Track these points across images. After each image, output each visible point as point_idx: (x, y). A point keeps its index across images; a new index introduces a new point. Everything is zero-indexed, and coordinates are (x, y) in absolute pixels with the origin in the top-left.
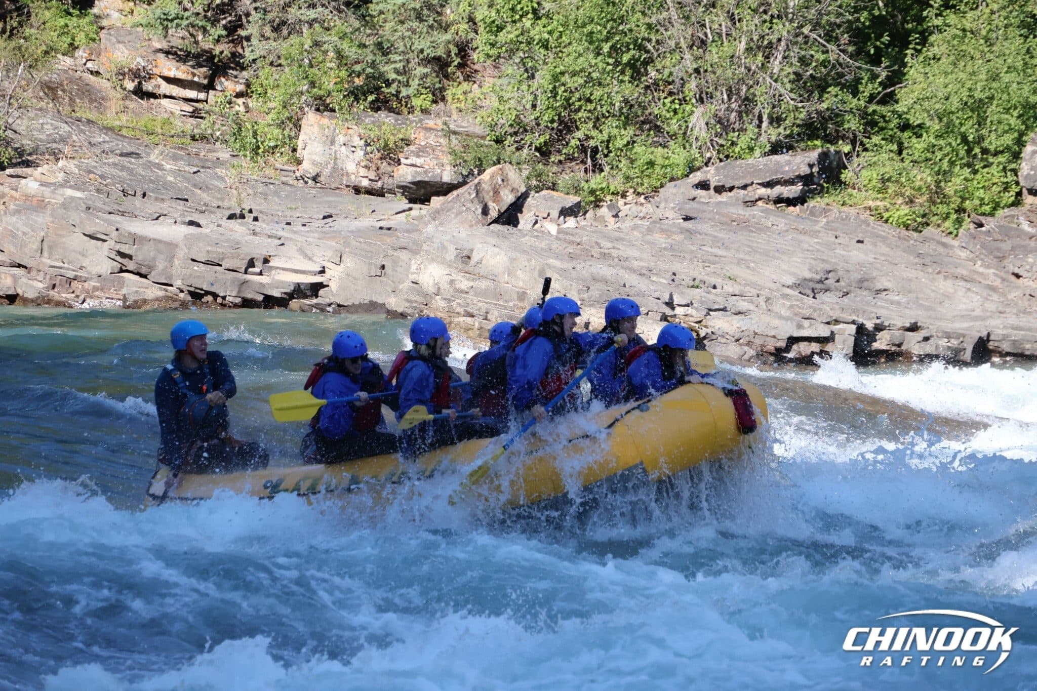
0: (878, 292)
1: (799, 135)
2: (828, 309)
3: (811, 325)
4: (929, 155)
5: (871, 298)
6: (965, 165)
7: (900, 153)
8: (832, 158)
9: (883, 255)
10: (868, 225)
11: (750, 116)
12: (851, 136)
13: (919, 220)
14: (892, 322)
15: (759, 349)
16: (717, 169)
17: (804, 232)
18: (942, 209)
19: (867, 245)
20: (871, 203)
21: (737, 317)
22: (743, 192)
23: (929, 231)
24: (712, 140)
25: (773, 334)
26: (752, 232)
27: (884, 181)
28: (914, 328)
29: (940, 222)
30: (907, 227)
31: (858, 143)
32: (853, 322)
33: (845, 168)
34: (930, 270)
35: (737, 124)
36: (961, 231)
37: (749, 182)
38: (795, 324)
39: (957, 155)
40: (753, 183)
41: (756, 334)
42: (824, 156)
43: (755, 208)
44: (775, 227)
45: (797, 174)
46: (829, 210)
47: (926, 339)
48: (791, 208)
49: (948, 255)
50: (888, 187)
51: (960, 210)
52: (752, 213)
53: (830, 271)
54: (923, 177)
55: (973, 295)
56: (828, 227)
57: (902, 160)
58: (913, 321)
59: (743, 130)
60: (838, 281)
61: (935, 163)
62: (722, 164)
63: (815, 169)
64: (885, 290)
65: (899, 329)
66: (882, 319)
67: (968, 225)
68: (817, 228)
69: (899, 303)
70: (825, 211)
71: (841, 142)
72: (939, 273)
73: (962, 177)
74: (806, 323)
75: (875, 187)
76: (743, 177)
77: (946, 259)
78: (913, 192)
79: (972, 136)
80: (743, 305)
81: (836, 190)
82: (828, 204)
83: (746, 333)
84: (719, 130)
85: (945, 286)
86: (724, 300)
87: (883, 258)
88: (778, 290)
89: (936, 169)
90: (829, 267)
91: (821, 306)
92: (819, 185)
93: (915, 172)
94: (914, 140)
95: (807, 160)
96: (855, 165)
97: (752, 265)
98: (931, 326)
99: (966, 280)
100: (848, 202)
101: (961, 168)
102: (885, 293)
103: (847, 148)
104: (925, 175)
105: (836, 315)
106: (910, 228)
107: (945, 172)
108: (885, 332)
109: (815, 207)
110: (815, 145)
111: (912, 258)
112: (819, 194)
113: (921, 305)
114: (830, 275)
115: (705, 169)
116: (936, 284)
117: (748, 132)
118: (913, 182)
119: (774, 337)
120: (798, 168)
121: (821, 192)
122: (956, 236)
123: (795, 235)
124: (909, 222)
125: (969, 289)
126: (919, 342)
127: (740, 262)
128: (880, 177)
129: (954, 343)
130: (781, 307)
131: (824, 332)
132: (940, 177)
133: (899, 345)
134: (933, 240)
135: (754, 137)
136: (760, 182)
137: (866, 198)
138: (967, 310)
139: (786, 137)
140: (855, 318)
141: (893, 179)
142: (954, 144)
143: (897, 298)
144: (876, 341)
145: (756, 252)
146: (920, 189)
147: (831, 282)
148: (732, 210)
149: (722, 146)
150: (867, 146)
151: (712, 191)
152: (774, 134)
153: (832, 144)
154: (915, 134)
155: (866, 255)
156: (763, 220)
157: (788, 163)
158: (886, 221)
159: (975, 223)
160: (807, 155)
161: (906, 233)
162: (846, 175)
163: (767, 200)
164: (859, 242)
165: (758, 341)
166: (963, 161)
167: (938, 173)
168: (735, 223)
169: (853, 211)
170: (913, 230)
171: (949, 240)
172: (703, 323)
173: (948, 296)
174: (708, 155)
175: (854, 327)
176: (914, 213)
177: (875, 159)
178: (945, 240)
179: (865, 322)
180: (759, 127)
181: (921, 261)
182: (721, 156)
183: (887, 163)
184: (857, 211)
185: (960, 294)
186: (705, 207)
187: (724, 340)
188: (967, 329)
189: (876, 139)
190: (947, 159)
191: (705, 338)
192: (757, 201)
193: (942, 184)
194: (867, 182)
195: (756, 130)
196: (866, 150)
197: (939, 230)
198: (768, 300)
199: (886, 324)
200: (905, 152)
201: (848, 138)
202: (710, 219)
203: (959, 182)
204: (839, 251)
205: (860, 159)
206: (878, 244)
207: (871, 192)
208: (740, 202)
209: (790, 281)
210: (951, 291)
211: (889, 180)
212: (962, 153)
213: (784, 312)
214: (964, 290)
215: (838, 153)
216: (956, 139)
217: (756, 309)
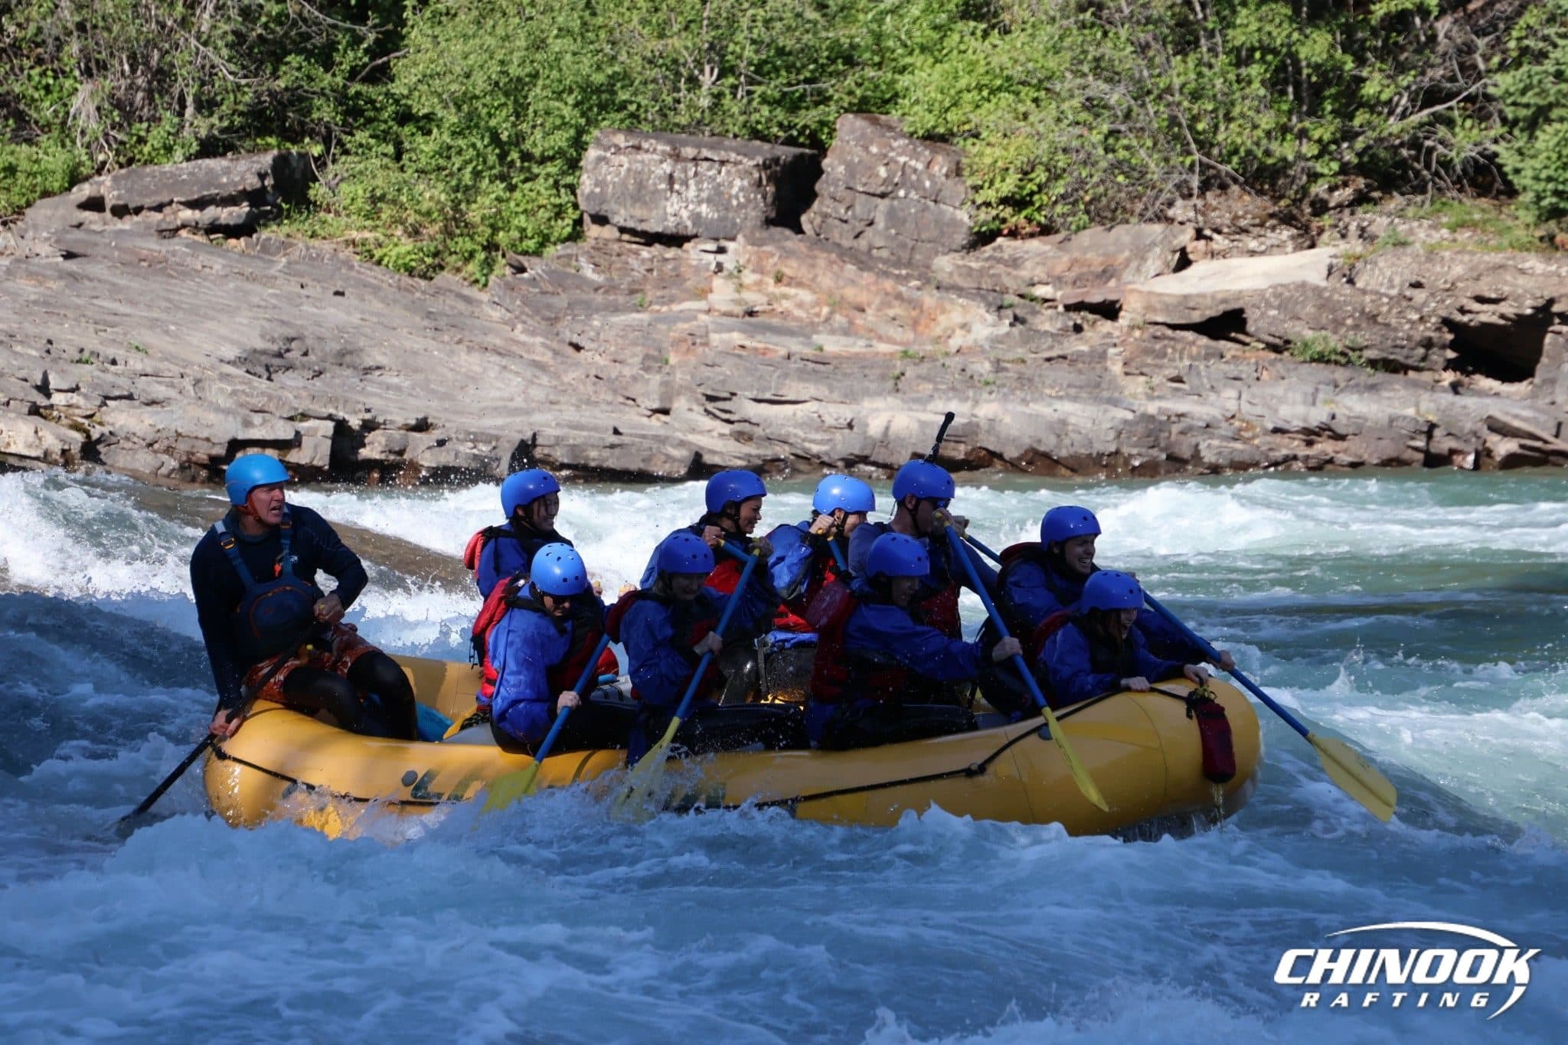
0: (368, 370)
1: (242, 128)
2: (291, 397)
3: (265, 421)
4: (442, 162)
5: (356, 380)
6: (496, 177)
7: (398, 157)
8: (294, 164)
9: (373, 314)
10: (351, 268)
11: (167, 98)
12: (323, 130)
13: (429, 260)
14: (389, 418)
15: (184, 458)
16: (115, 179)
17: (252, 278)
18: (465, 244)
19: (350, 299)
20: (355, 235)
21: (149, 409)
22: (158, 216)
23: (444, 278)
24: (106, 135)
25: (205, 434)
26: (172, 277)
27: (374, 200)
28: (422, 426)
29: (460, 264)
30: (410, 272)
31: (334, 142)
32: (330, 417)
33: (315, 179)
34: (446, 338)
35: (146, 110)
36: (492, 278)
37: (166, 199)
38: (239, 419)
39: (485, 162)
40: (171, 202)
41: (179, 435)
42: (282, 163)
43: (176, 240)
44: (207, 270)
45: (241, 188)
46: (291, 245)
47: (441, 443)
48: (233, 242)
49: (472, 315)
50: (380, 210)
51: (491, 247)
52: (171, 248)
53: (293, 339)
54: (433, 194)
55: (511, 376)
56: (290, 270)
57: (402, 169)
58: (420, 416)
59: (155, 120)
60: (306, 354)
61: (451, 175)
62: (123, 171)
63: (269, 182)
64: (378, 368)
65: (400, 429)
66: (373, 413)
67: (502, 269)
68: (273, 272)
69: (398, 388)
70: (285, 246)
71: (307, 140)
72: (459, 342)
73: (493, 196)
74: (257, 419)
75: (361, 210)
76: (155, 193)
77: (469, 322)
78: (418, 218)
79: (506, 134)
80: (159, 391)
81: (301, 213)
82: (288, 236)
83: (164, 434)
84: (117, 119)
85: (469, 361)
86: (129, 382)
87: (375, 319)
88: (213, 368)
89: (454, 183)
90: (292, 333)
91: (280, 392)
92: (274, 205)
93: (422, 187)
94: (419, 139)
95: (256, 167)
96: (330, 176)
97: (173, 328)
98: (448, 423)
99: (500, 354)
100: (320, 232)
101: (491, 182)
102: (378, 373)
103: (317, 150)
104: (436, 192)
105: (304, 405)
106: (416, 272)
107: (467, 188)
108: (378, 432)
109: (269, 239)
110: (268, 144)
111: (418, 319)
112: (274, 219)
113: (434, 392)
114: (294, 345)
115: (97, 178)
116: (455, 359)
117: (163, 123)
118: (419, 202)
119: (208, 440)
120: (243, 179)
121: (278, 216)
122: (485, 285)
123: (239, 283)
124: (413, 264)
125: (505, 367)
126: (429, 448)
127: (153, 324)
128: (368, 195)
129: (484, 449)
130: (218, 393)
131: (285, 432)
132: (459, 195)
133: (401, 453)
134: (450, 291)
135: (172, 131)
136: (183, 199)
137: (348, 227)
138: (502, 399)
139: (223, 131)
140: (332, 411)
141: (389, 197)
142: (479, 144)
143: (395, 380)
144: (364, 445)
145: (178, 308)
146: (429, 213)
147: (294, 355)
148: (139, 243)
149: (122, 143)
150: (348, 146)
151: (108, 214)
152: (203, 126)
153: (294, 142)
154: (419, 128)
155: (349, 313)
156: (189, 260)
157: (227, 171)
158: (379, 263)
159: (511, 266)
160: (255, 158)
161: (410, 281)
162: (318, 191)
163: (195, 228)
164: (338, 293)
165: (182, 446)
166: (494, 172)
167: (456, 189)
168: (145, 264)
169: (327, 247)
170: (420, 277)
171: (474, 292)
172: (97, 418)
173: (473, 378)
174: (101, 157)
175: (331, 425)
176: (421, 250)
177: (361, 166)
178: (467, 291)
179: (347, 417)
180: (181, 114)
181: (433, 324)
182: (122, 159)
183: (380, 173)
184: (334, 246)
185: (492, 374)
186: (98, 239)
187: (129, 445)
188: (502, 428)
189: (361, 136)
190: (469, 168)
191: (99, 441)
192: (177, 229)
193: (463, 206)
194: (349, 201)
195: (176, 120)
196: (346, 152)
197: (458, 277)
198: (197, 382)
199: (380, 420)
200: (405, 157)
201: (318, 134)
202: (105, 257)
203: (487, 202)
204: (307, 308)
205: (338, 167)
206: (367, 297)
207: (354, 217)
208: (153, 231)
209: (231, 352)
210: (477, 369)
211: (382, 198)
212: (492, 159)
213: (223, 402)
214: (497, 368)
215: (303, 156)
216: (482, 138)
217: (179, 397)
